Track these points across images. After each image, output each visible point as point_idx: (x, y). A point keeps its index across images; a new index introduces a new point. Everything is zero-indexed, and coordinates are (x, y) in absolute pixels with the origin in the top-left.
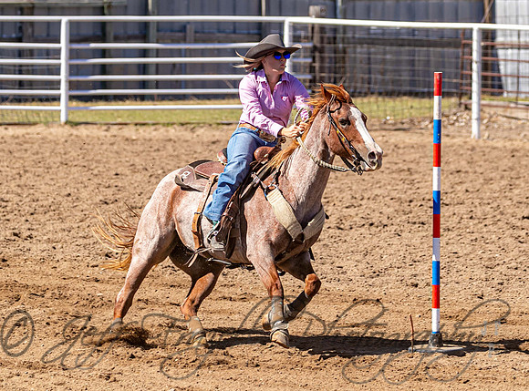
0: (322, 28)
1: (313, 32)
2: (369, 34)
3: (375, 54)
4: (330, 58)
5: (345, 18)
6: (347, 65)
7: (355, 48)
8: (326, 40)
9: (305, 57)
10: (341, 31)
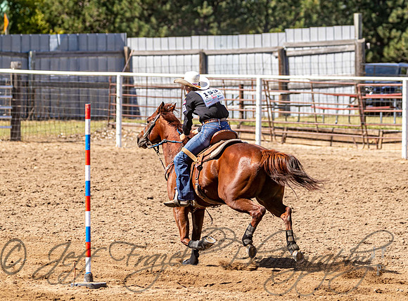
0: (19, 76)
1: (13, 79)
2: (50, 80)
3: (54, 92)
4: (24, 95)
5: (34, 70)
6: (35, 100)
7: (40, 88)
8: (21, 84)
9: (8, 95)
10: (32, 77)
